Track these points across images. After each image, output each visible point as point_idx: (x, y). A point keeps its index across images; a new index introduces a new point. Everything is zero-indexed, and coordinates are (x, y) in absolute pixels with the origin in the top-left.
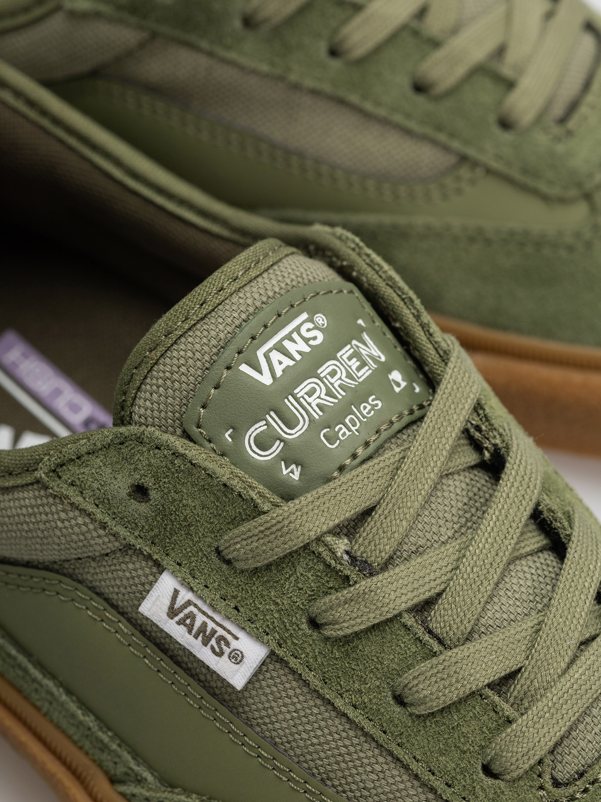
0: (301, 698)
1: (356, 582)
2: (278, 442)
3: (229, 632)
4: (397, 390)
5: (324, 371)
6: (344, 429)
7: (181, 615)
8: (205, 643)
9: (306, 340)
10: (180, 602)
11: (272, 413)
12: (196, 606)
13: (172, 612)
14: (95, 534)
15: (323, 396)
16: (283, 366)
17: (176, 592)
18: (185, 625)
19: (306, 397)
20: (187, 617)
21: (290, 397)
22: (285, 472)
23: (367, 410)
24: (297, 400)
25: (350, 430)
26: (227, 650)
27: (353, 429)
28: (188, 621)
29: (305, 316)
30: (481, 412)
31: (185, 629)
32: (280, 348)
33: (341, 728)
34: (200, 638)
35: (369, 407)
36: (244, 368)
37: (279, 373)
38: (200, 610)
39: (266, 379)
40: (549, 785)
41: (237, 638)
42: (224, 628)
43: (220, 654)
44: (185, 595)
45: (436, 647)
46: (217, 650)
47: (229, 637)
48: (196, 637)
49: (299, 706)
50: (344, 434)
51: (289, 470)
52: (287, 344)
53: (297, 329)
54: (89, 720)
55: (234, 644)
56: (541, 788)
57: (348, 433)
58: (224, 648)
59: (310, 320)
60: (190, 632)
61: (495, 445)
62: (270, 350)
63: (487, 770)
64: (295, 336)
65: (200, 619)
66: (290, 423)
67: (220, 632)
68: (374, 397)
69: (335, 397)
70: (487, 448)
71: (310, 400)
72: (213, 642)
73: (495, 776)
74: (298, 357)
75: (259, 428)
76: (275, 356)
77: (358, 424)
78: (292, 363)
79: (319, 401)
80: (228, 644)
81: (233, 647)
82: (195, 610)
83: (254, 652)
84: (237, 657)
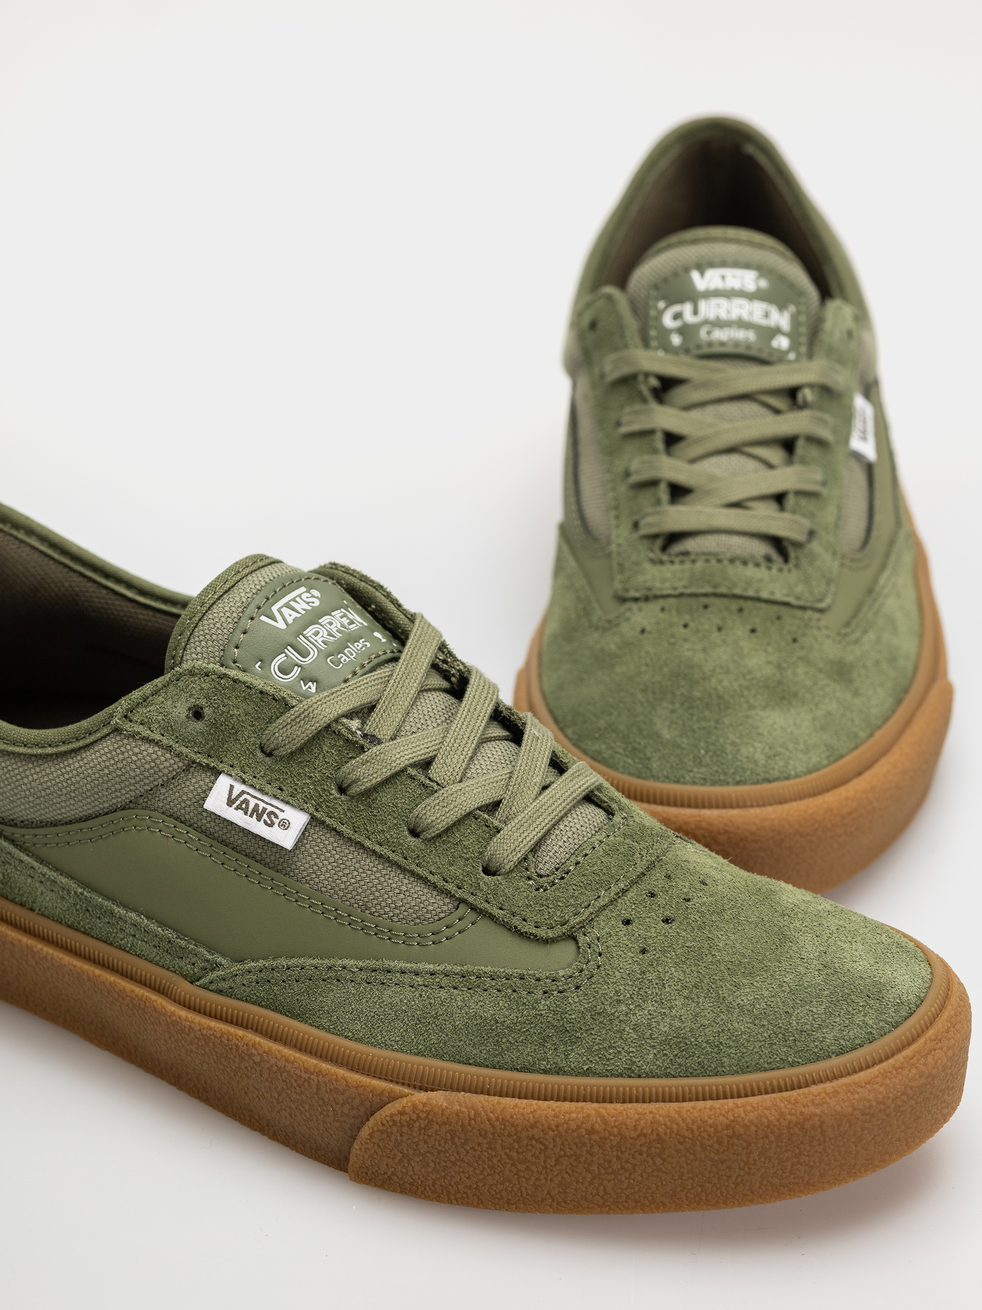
0: (338, 849)
1: (369, 749)
2: (296, 667)
3: (277, 808)
4: (380, 642)
5: (323, 621)
6: (345, 657)
7: (238, 802)
8: (259, 819)
9: (307, 603)
10: (235, 793)
11: (289, 648)
12: (248, 794)
13: (230, 802)
14: (163, 759)
15: (325, 636)
16: (293, 617)
17: (232, 787)
18: (242, 810)
19: (313, 636)
20: (242, 802)
21: (301, 636)
22: (304, 688)
23: (359, 647)
24: (306, 638)
25: (349, 658)
26: (276, 821)
27: (352, 657)
28: (244, 806)
29: (303, 589)
30: (445, 650)
31: (242, 812)
32: (287, 606)
33: (372, 865)
34: (255, 816)
35: (361, 646)
36: (263, 618)
37: (290, 621)
38: (252, 796)
39: (281, 625)
40: (534, 876)
41: (283, 811)
42: (273, 806)
43: (271, 825)
44: (239, 787)
45: (436, 787)
46: (269, 822)
47: (277, 811)
48: (251, 816)
49: (337, 857)
50: (345, 660)
51: (307, 686)
52: (293, 604)
53: (300, 596)
54: (169, 934)
55: (281, 816)
56: (529, 878)
57: (348, 660)
58: (275, 820)
59: (308, 592)
60: (246, 813)
61: (459, 671)
62: (281, 607)
63: (487, 871)
64: (298, 599)
65: (253, 802)
67: (270, 809)
68: (363, 640)
69: (335, 637)
70: (453, 675)
71: (316, 638)
72: (265, 817)
73: (494, 874)
74: (303, 612)
75: (281, 658)
76: (286, 611)
77: (355, 655)
78: (299, 615)
79: (322, 639)
80: (276, 817)
81: (280, 818)
82: (248, 797)
83: (298, 819)
84: (285, 825)
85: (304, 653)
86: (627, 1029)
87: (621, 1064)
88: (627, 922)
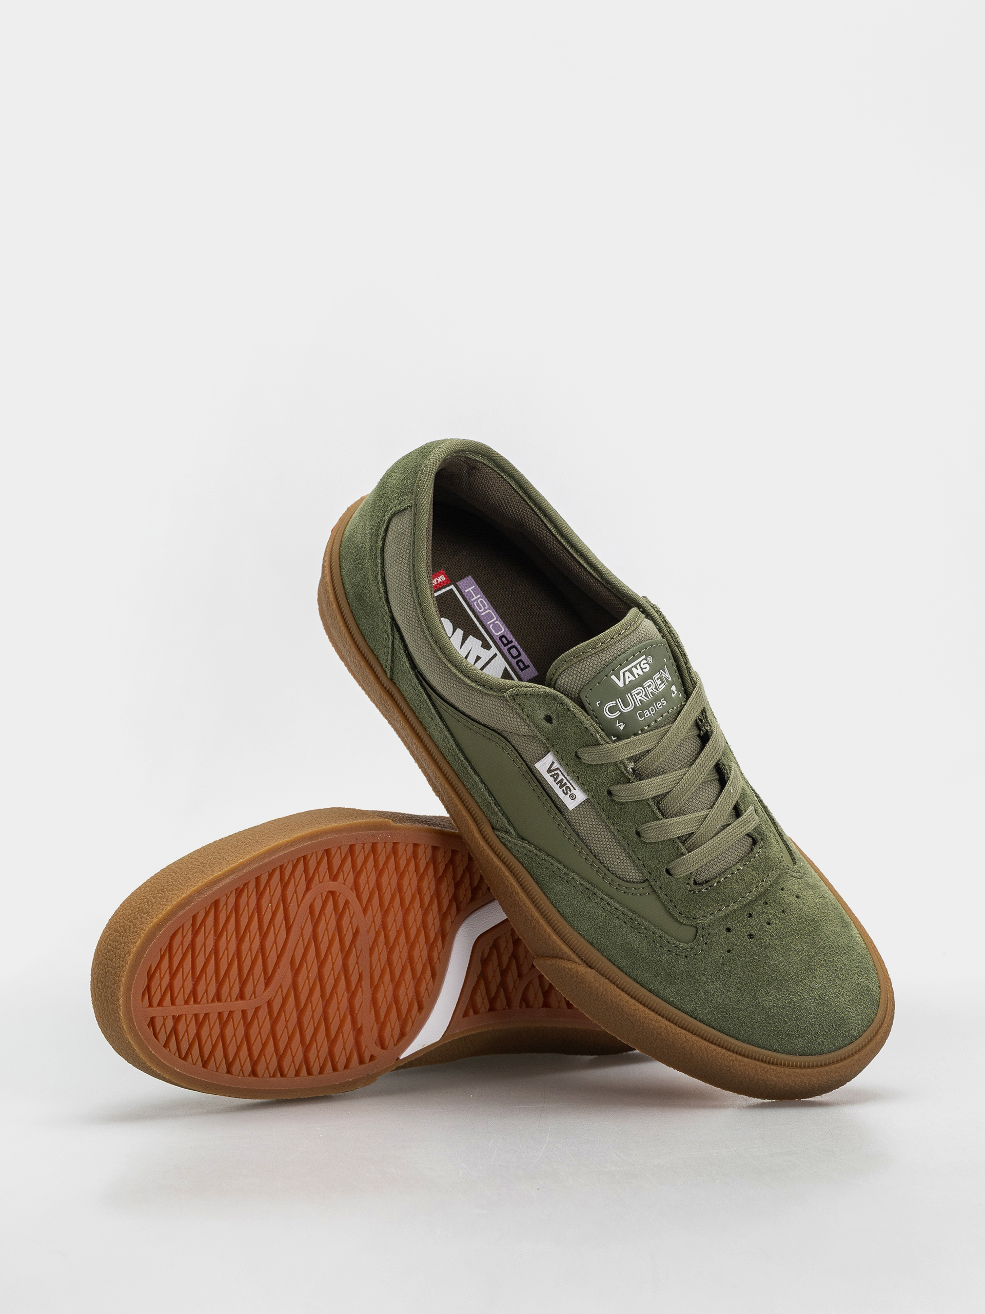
0: (596, 820)
1: (632, 782)
2: (618, 712)
3: (572, 786)
4: (673, 695)
5: (646, 684)
6: (648, 713)
7: (553, 773)
8: (560, 787)
9: (642, 669)
10: (554, 767)
11: (619, 699)
12: (560, 771)
13: (549, 771)
14: (523, 727)
15: (643, 696)
16: (630, 680)
17: (553, 763)
18: (554, 778)
19: (636, 695)
20: (555, 774)
21: (629, 694)
22: (617, 725)
23: (659, 705)
24: (631, 695)
25: (650, 713)
27: (652, 713)
28: (555, 777)
29: (644, 657)
30: (705, 713)
31: (553, 779)
32: (630, 671)
33: (610, 837)
34: (559, 785)
35: (661, 704)
36: (613, 677)
37: (627, 683)
38: (562, 773)
39: (621, 684)
40: (692, 883)
41: (575, 789)
42: (570, 784)
43: (566, 794)
44: (556, 765)
45: (660, 816)
46: (565, 792)
47: (572, 788)
48: (557, 784)
49: (594, 823)
50: (647, 715)
51: (620, 724)
52: (634, 669)
53: (639, 663)
55: (573, 791)
56: (688, 884)
57: (649, 715)
58: (569, 792)
59: (645, 659)
60: (555, 781)
61: (707, 730)
62: (626, 671)
63: (668, 871)
64: (638, 666)
65: (561, 777)
67: (568, 785)
68: (663, 699)
69: (648, 698)
70: (704, 732)
71: (637, 697)
72: (564, 788)
73: (670, 874)
74: (637, 677)
75: (613, 703)
76: (627, 674)
77: (654, 711)
78: (634, 679)
79: (641, 698)
80: (570, 791)
81: (572, 792)
82: (560, 773)
83: (581, 796)
84: (573, 797)
85: (626, 704)
86: (701, 991)
87: (689, 1007)
88: (728, 930)
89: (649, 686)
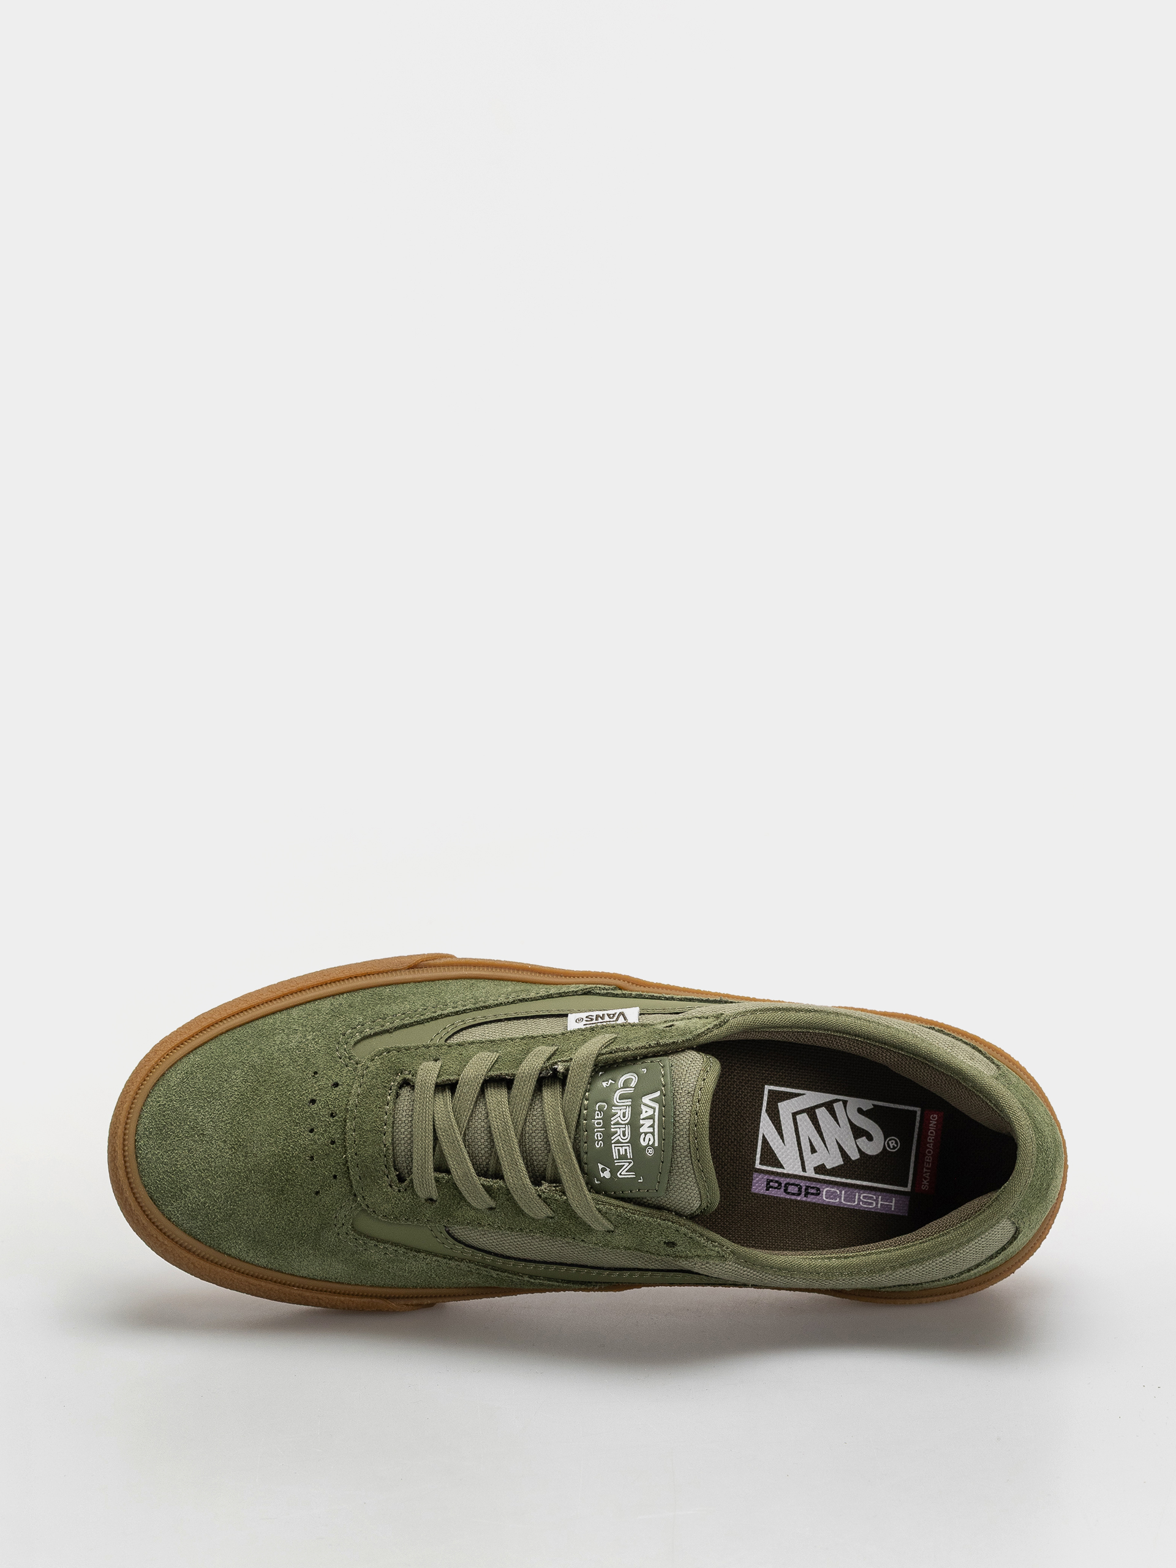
0: (542, 1032)
2: (621, 1087)
3: (588, 1024)
4: (602, 1169)
5: (628, 1130)
6: (600, 1117)
7: (617, 1016)
8: (597, 1015)
9: (646, 1134)
11: (632, 1092)
15: (619, 1119)
16: (644, 1112)
17: (626, 1020)
19: (625, 1111)
20: (614, 1017)
21: (630, 1104)
23: (599, 1136)
24: (626, 1106)
25: (598, 1119)
27: (596, 1121)
28: (612, 1016)
29: (656, 1145)
31: (612, 1013)
32: (652, 1117)
34: (602, 1015)
35: (599, 1138)
36: (658, 1094)
37: (643, 1108)
38: (609, 1021)
39: (646, 1100)
41: (584, 1025)
43: (588, 1017)
44: (621, 1020)
46: (590, 1017)
48: (604, 1015)
52: (651, 1122)
53: (653, 1134)
58: (587, 1019)
59: (653, 1145)
60: (608, 1014)
62: (654, 1112)
64: (651, 1130)
65: (606, 1019)
66: (622, 1097)
67: (594, 1022)
68: (603, 1148)
69: (614, 1124)
71: (623, 1111)
72: (594, 1018)
74: (642, 1123)
75: (633, 1084)
76: (650, 1112)
77: (596, 1125)
78: (642, 1117)
79: (619, 1116)
80: (587, 1021)
81: (583, 1021)
82: (611, 1020)
83: (573, 1026)
84: (578, 1021)
86: (301, 1029)
87: (295, 1012)
88: (336, 1085)
89: (624, 1133)
